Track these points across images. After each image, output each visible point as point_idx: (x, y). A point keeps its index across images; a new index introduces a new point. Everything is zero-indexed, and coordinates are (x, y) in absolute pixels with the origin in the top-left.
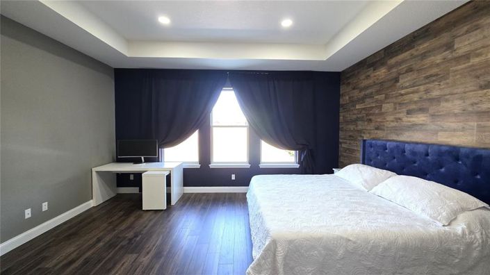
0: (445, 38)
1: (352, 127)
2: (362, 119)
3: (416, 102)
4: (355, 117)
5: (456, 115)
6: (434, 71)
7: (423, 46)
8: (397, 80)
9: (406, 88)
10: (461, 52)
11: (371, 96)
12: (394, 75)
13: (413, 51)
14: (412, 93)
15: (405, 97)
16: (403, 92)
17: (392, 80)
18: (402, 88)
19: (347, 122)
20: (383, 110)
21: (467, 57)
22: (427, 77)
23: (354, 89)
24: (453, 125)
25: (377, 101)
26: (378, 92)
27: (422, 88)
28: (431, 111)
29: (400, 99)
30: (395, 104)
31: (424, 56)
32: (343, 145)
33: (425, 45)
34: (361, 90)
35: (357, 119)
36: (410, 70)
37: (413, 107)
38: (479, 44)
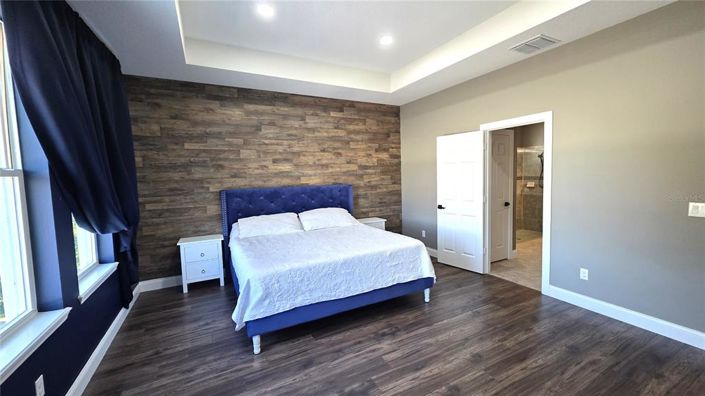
0: (299, 111)
1: (176, 176)
2: (203, 164)
3: (280, 153)
4: (183, 160)
5: (310, 166)
6: (294, 132)
7: (285, 109)
8: (258, 129)
9: (270, 138)
10: (310, 125)
11: (219, 136)
12: (255, 123)
13: (275, 108)
14: (277, 144)
15: (270, 147)
16: (267, 142)
17: (253, 126)
18: (266, 138)
19: (160, 168)
20: (241, 157)
21: (313, 130)
22: (289, 135)
23: (175, 117)
24: (310, 172)
25: (230, 144)
26: (233, 134)
27: (285, 142)
28: (295, 161)
29: (264, 148)
30: (258, 151)
31: (285, 117)
32: (148, 207)
33: (286, 109)
34: (195, 124)
35: (191, 164)
36: (272, 124)
37: (278, 157)
38: (318, 125)
